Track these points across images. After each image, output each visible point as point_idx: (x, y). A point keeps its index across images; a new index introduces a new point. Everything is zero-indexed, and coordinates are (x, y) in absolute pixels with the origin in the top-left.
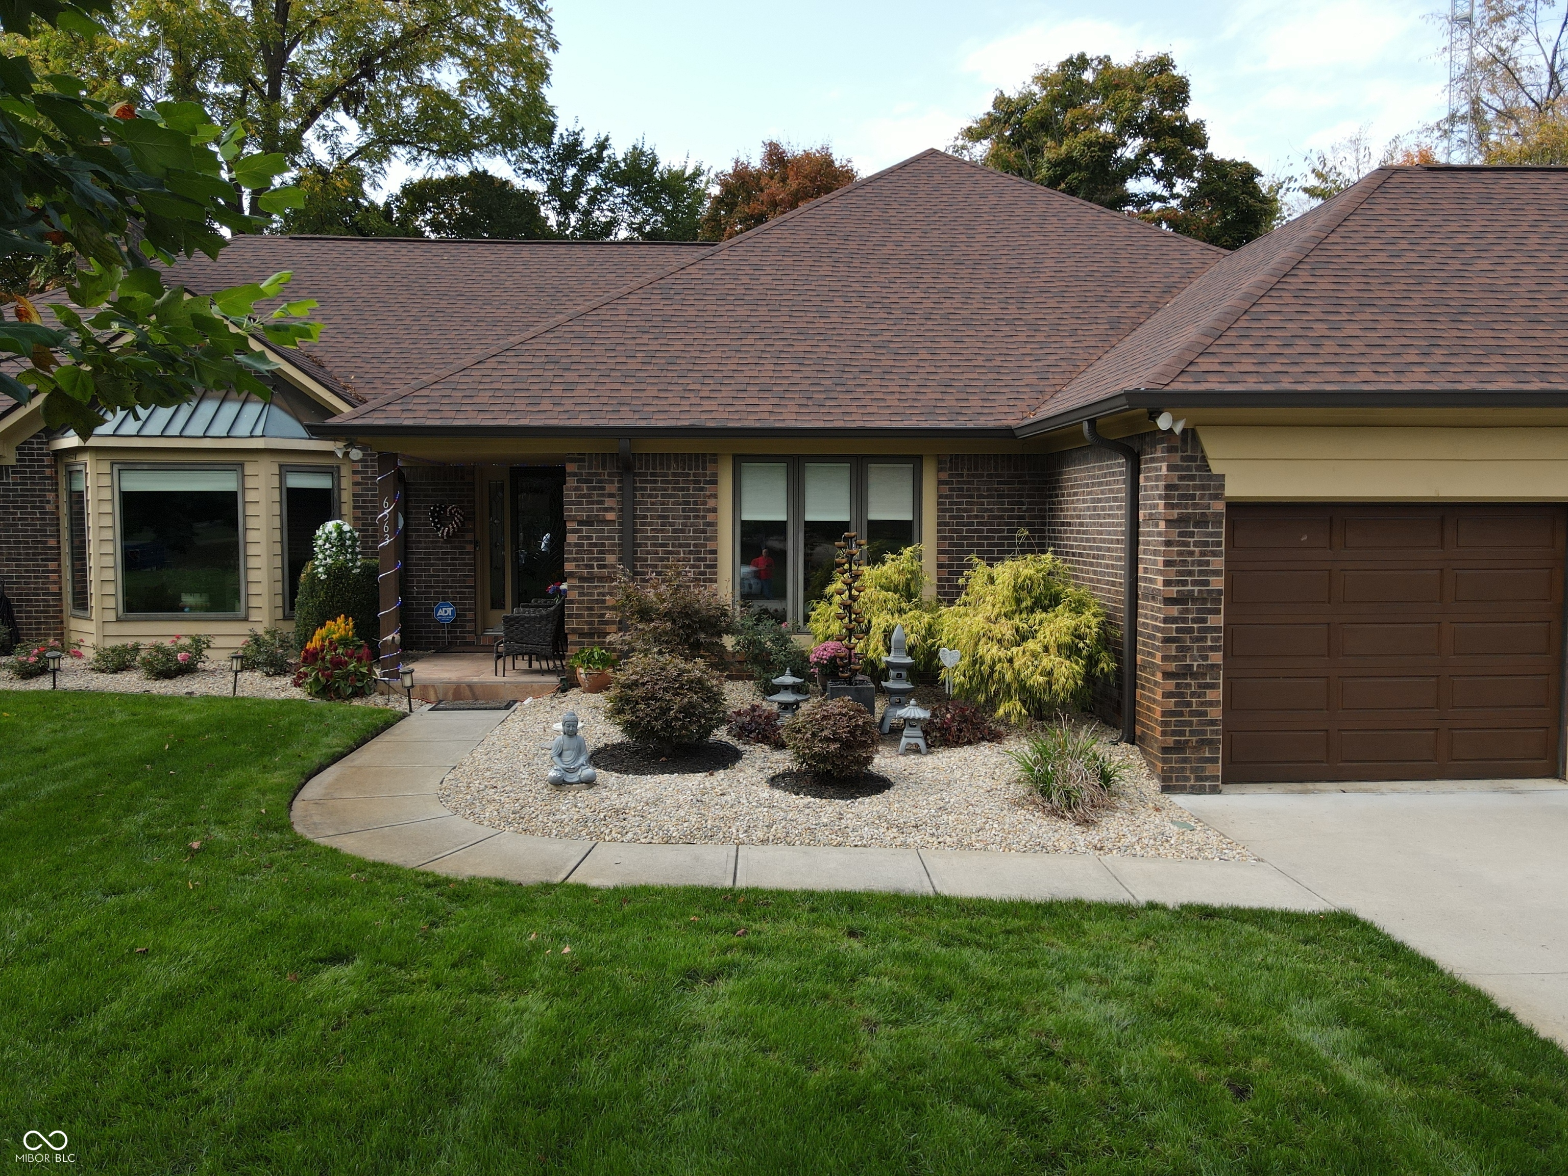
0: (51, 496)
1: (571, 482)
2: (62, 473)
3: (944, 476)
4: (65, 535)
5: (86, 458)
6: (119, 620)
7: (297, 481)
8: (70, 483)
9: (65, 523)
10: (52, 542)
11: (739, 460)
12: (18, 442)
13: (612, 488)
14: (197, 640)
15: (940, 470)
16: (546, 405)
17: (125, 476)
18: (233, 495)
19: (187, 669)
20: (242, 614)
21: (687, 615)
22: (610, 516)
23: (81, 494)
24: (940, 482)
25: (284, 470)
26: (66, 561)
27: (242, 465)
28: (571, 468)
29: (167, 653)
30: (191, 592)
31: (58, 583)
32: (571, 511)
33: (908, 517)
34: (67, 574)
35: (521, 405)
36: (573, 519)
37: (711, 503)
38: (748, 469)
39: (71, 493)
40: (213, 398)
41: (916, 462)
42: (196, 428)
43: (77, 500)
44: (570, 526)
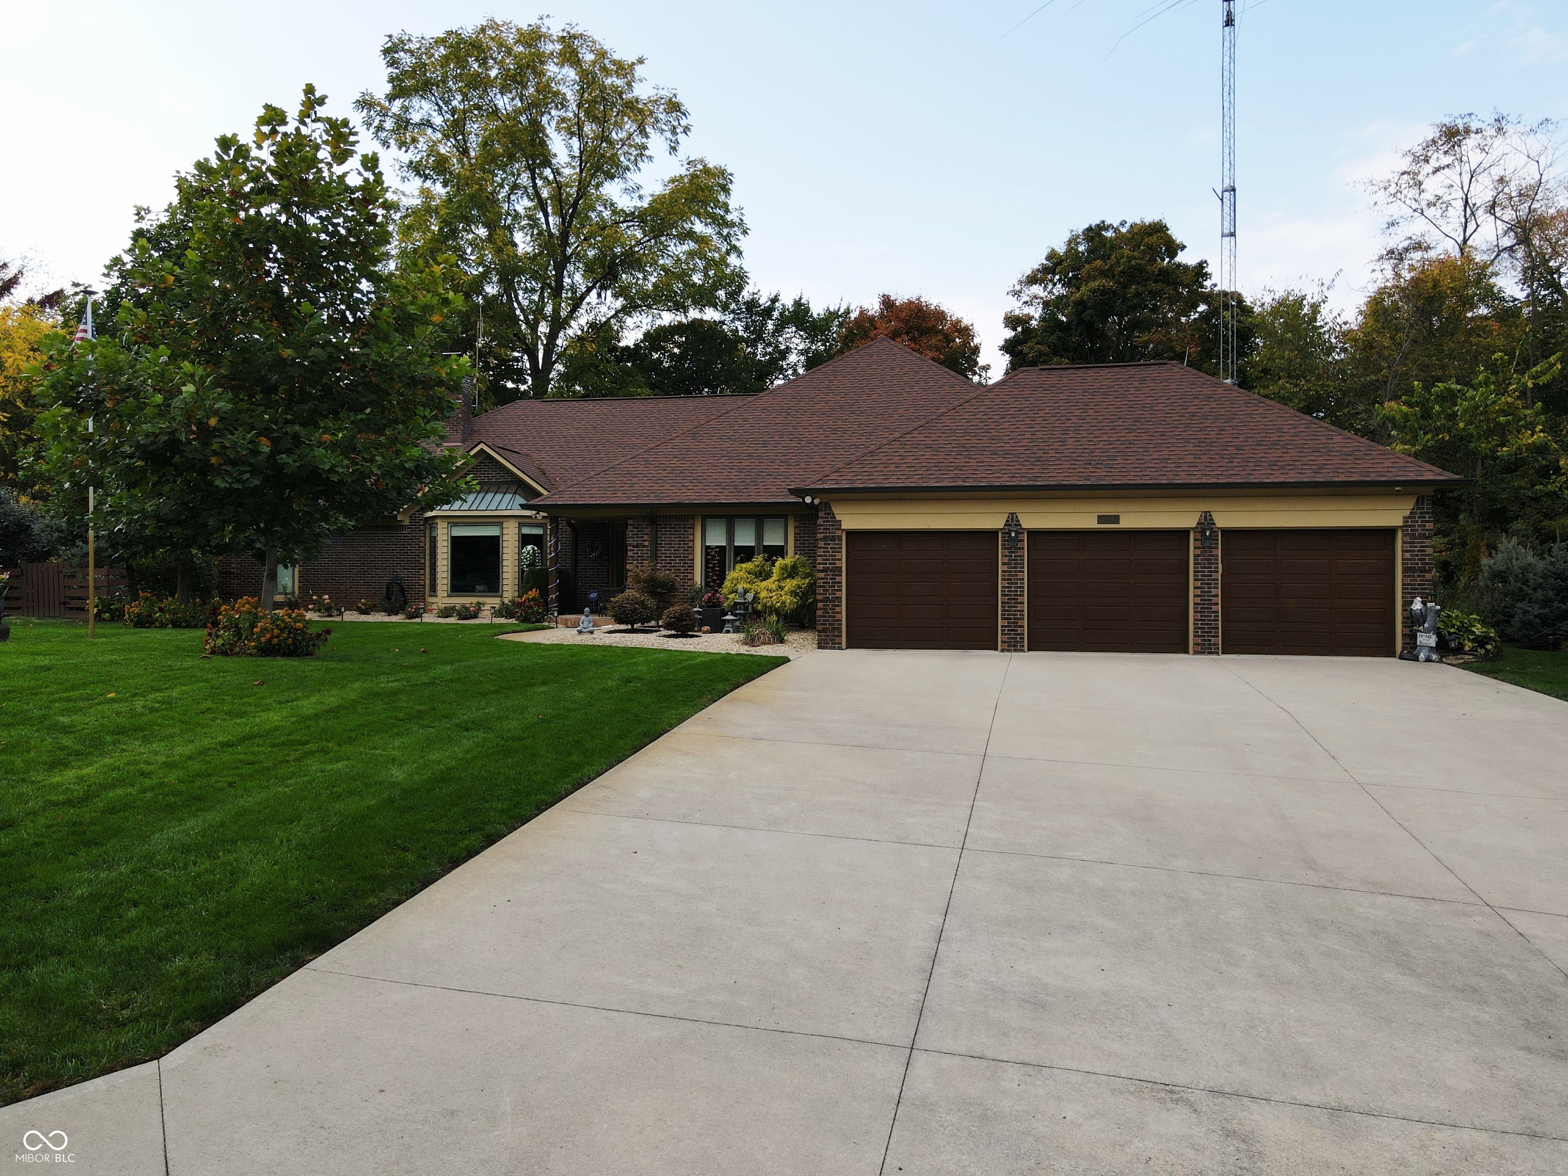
0: (422, 539)
1: (630, 528)
2: (428, 527)
3: (797, 524)
4: (428, 557)
5: (438, 521)
6: (448, 596)
7: (526, 531)
8: (431, 533)
9: (428, 552)
10: (422, 561)
11: (705, 519)
12: (410, 514)
13: (646, 531)
14: (479, 604)
15: (795, 521)
16: (619, 494)
17: (453, 528)
18: (498, 537)
19: (475, 616)
20: (500, 594)
21: (653, 581)
22: (646, 543)
23: (435, 538)
24: (795, 527)
25: (521, 525)
26: (428, 569)
27: (502, 523)
28: (630, 522)
29: (467, 609)
30: (480, 585)
31: (424, 580)
32: (630, 541)
33: (783, 544)
34: (428, 576)
35: (609, 494)
36: (630, 545)
37: (691, 537)
38: (709, 523)
39: (431, 537)
40: (492, 492)
41: (785, 517)
42: (483, 506)
43: (434, 541)
44: (629, 548)
